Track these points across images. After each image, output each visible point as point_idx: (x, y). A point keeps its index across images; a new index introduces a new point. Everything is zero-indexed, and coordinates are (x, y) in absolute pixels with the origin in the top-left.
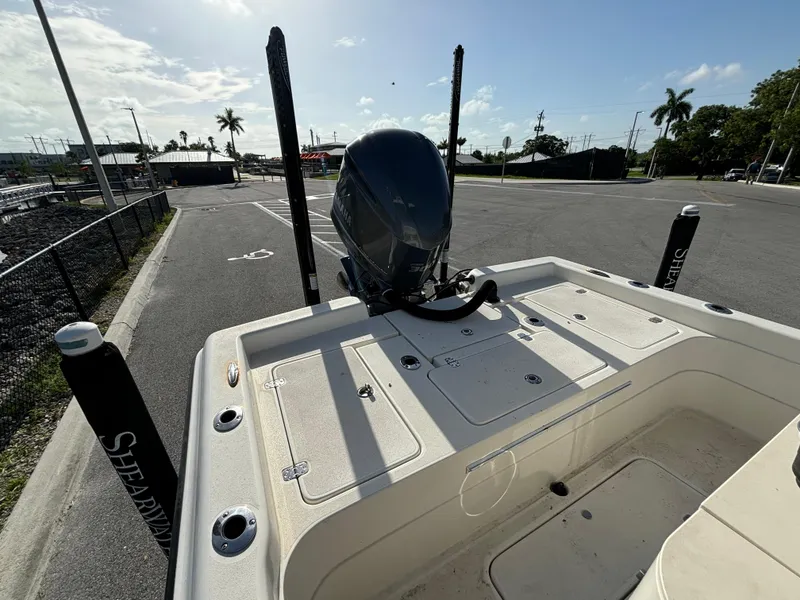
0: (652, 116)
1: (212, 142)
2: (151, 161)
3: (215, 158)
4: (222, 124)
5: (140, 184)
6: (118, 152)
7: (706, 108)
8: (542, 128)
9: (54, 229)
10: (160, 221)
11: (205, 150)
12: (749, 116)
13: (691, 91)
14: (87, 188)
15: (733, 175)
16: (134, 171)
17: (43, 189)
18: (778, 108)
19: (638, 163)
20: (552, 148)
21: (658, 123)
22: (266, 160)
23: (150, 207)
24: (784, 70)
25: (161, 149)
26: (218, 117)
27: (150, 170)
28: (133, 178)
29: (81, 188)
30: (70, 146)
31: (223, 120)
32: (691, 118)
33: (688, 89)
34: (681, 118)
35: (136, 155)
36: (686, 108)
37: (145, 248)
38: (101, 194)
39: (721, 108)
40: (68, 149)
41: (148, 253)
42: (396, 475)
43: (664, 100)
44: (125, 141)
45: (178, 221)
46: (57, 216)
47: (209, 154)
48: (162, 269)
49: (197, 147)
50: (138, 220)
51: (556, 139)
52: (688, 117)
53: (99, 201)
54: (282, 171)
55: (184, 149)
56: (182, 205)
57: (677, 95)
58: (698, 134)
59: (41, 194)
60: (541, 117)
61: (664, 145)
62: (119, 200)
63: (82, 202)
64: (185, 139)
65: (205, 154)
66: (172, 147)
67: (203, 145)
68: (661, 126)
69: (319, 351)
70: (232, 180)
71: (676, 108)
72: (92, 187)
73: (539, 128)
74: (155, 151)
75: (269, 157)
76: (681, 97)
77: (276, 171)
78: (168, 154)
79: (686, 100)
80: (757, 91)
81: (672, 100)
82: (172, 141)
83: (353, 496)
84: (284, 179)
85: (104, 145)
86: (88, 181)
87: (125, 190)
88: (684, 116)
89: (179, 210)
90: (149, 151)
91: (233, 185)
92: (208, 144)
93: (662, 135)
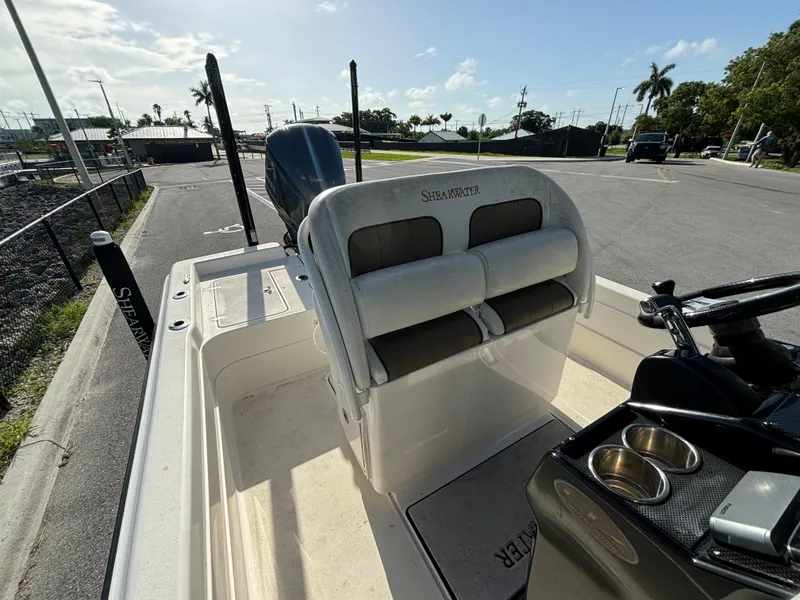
0: (635, 92)
1: (188, 116)
2: (124, 137)
3: (192, 134)
4: (198, 97)
5: (114, 161)
6: (87, 127)
7: (685, 84)
8: (525, 104)
9: (30, 207)
10: (138, 199)
11: (181, 125)
12: (722, 93)
13: (673, 66)
14: (57, 166)
15: (709, 152)
16: (106, 147)
17: (12, 167)
18: (746, 86)
19: (622, 140)
20: (539, 124)
21: (640, 99)
22: (246, 137)
23: (127, 186)
24: (755, 47)
25: (134, 123)
26: (193, 90)
27: (123, 146)
28: (106, 155)
29: (52, 166)
30: (35, 120)
31: (199, 93)
32: (671, 94)
33: (670, 64)
34: (662, 93)
35: (108, 130)
36: (667, 83)
37: (124, 224)
38: (74, 171)
39: (699, 85)
40: (33, 124)
41: (127, 228)
42: (268, 319)
43: (647, 76)
44: (94, 115)
45: (156, 199)
46: (31, 195)
47: (186, 130)
48: (142, 242)
49: (171, 122)
50: (115, 197)
51: (543, 115)
52: (668, 93)
53: (72, 180)
54: (263, 148)
55: (158, 124)
56: (160, 183)
57: (659, 71)
58: (676, 111)
59: (10, 172)
60: (524, 93)
61: (644, 122)
62: (94, 178)
63: (55, 180)
64: (159, 113)
65: (182, 129)
66: (146, 122)
67: (179, 120)
68: (642, 102)
69: (246, 274)
70: (211, 158)
71: (658, 84)
72: (63, 165)
73: (522, 104)
74: (127, 126)
75: (249, 133)
76: (663, 73)
77: (257, 148)
78: (141, 129)
79: (667, 75)
80: (729, 68)
81: (654, 76)
82: (145, 116)
83: (245, 325)
84: (264, 156)
85: (72, 120)
86: (58, 158)
87: (98, 168)
88: (665, 93)
89: (157, 189)
90: (120, 125)
91: (212, 163)
92: (185, 119)
93: (644, 111)
